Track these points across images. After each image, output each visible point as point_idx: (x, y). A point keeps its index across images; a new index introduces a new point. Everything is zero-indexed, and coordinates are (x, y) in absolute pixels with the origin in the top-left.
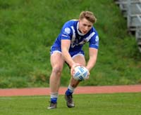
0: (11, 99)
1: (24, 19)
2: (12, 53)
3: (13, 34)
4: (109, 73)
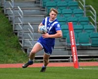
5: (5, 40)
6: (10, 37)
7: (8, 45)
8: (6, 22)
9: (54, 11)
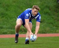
0: (8, 39)
1: (14, 4)
2: (9, 19)
3: (9, 10)
4: (52, 28)
5: (54, 15)
6: (58, 13)
7: (56, 19)
8: (55, 2)
9: (36, 8)
